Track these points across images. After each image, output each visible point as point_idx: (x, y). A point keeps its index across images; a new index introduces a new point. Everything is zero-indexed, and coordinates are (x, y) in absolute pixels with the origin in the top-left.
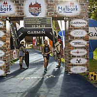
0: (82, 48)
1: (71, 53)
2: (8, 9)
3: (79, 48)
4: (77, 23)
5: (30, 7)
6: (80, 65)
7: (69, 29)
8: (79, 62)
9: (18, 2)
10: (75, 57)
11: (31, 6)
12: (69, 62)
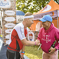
3: (11, 28)
7: (4, 16)
10: (8, 34)
12: (5, 38)
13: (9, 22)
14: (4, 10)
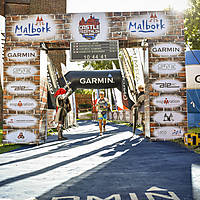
0: (173, 93)
2: (43, 29)
4: (164, 49)
5: (80, 24)
6: (172, 125)
9: (60, 17)
10: (162, 109)
12: (152, 120)
13: (163, 76)
14: (151, 42)
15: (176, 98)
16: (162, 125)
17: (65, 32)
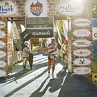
0: (85, 48)
1: (74, 53)
2: (9, 9)
4: (80, 22)
6: (84, 66)
7: (72, 28)
8: (82, 63)
9: (19, 2)
11: (32, 6)
12: (73, 63)
15: (87, 51)
16: (78, 66)
17: (22, 11)
